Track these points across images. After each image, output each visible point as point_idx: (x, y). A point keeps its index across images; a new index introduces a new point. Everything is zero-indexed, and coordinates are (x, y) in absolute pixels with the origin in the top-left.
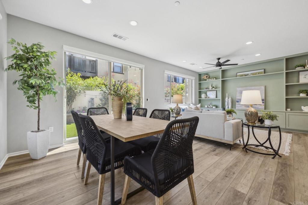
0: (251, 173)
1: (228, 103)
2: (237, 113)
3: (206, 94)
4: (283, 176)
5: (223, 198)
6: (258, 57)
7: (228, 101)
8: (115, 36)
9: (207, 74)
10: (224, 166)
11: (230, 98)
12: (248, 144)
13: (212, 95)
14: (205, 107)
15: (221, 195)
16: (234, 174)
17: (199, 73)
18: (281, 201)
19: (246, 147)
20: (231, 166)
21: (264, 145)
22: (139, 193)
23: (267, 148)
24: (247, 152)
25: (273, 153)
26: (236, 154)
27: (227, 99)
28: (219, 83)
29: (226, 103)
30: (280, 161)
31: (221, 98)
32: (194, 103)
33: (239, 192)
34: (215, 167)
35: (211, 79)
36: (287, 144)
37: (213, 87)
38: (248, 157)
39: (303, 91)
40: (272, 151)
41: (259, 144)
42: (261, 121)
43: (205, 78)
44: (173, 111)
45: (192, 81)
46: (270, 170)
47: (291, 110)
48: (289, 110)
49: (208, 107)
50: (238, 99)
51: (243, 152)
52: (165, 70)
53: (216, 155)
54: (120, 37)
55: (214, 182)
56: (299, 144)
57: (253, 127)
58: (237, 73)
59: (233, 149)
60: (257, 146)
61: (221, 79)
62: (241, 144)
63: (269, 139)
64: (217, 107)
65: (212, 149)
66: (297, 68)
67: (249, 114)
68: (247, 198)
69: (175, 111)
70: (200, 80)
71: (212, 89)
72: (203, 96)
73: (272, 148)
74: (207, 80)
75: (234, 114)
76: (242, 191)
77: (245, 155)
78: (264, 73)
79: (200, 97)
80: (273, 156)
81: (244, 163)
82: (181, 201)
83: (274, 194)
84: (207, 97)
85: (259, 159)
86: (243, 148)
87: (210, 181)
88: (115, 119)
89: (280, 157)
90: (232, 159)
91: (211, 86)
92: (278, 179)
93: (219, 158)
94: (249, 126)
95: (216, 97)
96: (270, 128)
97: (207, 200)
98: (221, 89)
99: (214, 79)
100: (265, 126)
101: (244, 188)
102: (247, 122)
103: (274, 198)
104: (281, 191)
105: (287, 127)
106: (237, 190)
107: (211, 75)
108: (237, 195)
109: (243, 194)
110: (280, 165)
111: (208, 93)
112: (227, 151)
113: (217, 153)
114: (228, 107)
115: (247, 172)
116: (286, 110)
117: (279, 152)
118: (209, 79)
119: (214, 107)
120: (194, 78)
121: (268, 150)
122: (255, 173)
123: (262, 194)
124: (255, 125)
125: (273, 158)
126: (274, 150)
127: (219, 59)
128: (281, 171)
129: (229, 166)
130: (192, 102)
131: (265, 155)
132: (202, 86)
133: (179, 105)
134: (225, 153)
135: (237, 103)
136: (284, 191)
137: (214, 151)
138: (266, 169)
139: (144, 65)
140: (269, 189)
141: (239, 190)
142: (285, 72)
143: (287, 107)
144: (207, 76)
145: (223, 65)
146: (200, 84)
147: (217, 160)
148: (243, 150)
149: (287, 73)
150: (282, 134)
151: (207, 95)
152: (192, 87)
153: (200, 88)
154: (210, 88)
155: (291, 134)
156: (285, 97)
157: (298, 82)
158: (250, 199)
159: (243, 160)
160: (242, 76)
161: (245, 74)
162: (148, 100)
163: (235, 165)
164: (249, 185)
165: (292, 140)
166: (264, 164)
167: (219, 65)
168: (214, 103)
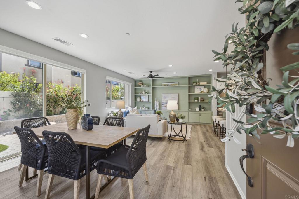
0: (173, 153)
1: (156, 106)
2: (163, 113)
3: (140, 97)
4: (188, 151)
5: (161, 172)
6: (175, 74)
7: (157, 104)
8: (57, 40)
9: (141, 81)
10: (159, 153)
11: (158, 102)
12: (171, 135)
13: (145, 99)
14: (140, 109)
15: (160, 171)
16: (165, 156)
17: (135, 80)
18: (187, 164)
19: (170, 138)
20: (163, 152)
21: (179, 135)
22: (106, 188)
23: (180, 136)
24: (170, 141)
25: (183, 139)
26: (164, 143)
27: (156, 102)
28: (150, 89)
29: (155, 106)
30: (186, 143)
31: (151, 102)
32: (131, 105)
33: (169, 166)
34: (154, 155)
35: (144, 86)
36: (189, 132)
37: (146, 93)
38: (171, 144)
39: (196, 98)
40: (182, 138)
41: (176, 135)
42: (178, 120)
43: (140, 85)
44: (117, 115)
45: (129, 86)
46: (182, 150)
47: (191, 110)
48: (190, 110)
49: (142, 109)
50: (163, 102)
51: (168, 141)
52: (107, 76)
53: (153, 147)
54: (64, 42)
55: (155, 164)
56: (194, 131)
57: (173, 124)
58: (162, 83)
59: (162, 140)
60: (175, 136)
61: (152, 87)
62: (166, 136)
63: (181, 130)
64: (149, 108)
65: (150, 143)
66: (194, 84)
67: (171, 116)
68: (173, 168)
69: (119, 115)
70: (136, 86)
71: (145, 94)
72: (138, 99)
73: (183, 136)
74: (142, 86)
75: (161, 115)
76: (170, 165)
77: (169, 144)
78: (178, 85)
79: (136, 100)
80: (183, 141)
81: (170, 148)
82: (138, 182)
83: (184, 162)
84: (141, 100)
85: (177, 144)
86: (168, 139)
87: (153, 164)
88: (69, 130)
89: (186, 141)
90: (163, 147)
91: (145, 91)
92: (186, 153)
93: (155, 148)
94: (171, 124)
95: (148, 101)
96: (182, 124)
97: (153, 176)
98: (151, 94)
99: (147, 86)
100: (180, 123)
101: (171, 164)
102: (170, 121)
103: (184, 164)
104: (187, 159)
105: (189, 121)
106: (167, 166)
107: (144, 82)
108: (168, 168)
109: (171, 166)
110: (186, 146)
111: (142, 97)
112: (159, 142)
113: (154, 146)
114: (157, 109)
115: (172, 154)
116: (189, 110)
117: (186, 138)
118: (143, 86)
119: (147, 109)
120: (131, 84)
121: (180, 138)
122: (175, 153)
123: (179, 164)
124: (174, 123)
125: (183, 142)
126: (184, 137)
127: (151, 72)
128: (187, 149)
129: (162, 153)
130: (129, 104)
131: (179, 141)
132: (138, 91)
133: (121, 110)
134: (158, 144)
135: (162, 106)
136: (188, 159)
137: (151, 144)
138: (180, 149)
139: (86, 70)
140: (182, 159)
141: (169, 165)
142: (188, 85)
143: (189, 109)
144: (141, 82)
145: (154, 77)
146: (135, 89)
147: (154, 150)
148: (168, 140)
149: (189, 86)
150: (187, 125)
151: (141, 99)
152: (129, 92)
153: (136, 93)
154: (144, 93)
155: (191, 125)
156: (188, 102)
157: (194, 93)
158: (174, 168)
159: (169, 147)
160: (165, 85)
161: (167, 85)
162: (90, 105)
163: (165, 151)
164: (173, 160)
165: (191, 129)
166: (179, 147)
167: (151, 76)
168: (147, 106)
